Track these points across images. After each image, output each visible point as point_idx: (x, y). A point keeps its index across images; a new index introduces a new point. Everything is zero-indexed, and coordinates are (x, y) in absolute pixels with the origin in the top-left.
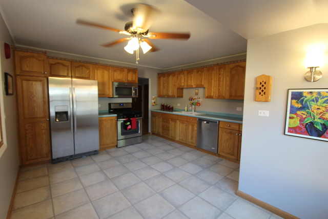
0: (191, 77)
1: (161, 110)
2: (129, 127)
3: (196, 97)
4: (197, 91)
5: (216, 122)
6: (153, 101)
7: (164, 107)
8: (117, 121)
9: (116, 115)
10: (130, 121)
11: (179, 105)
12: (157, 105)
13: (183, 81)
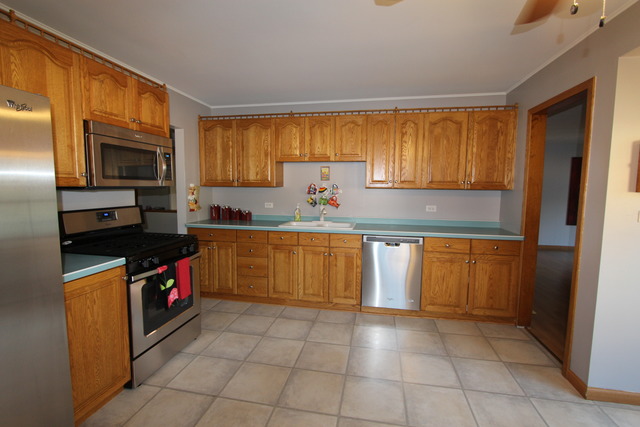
0: (323, 134)
1: (212, 220)
2: (173, 296)
3: (324, 184)
4: (325, 170)
5: (418, 241)
6: (191, 197)
7: (219, 214)
8: (129, 282)
9: (122, 261)
10: (172, 274)
11: (270, 205)
12: (199, 208)
13: (296, 143)
